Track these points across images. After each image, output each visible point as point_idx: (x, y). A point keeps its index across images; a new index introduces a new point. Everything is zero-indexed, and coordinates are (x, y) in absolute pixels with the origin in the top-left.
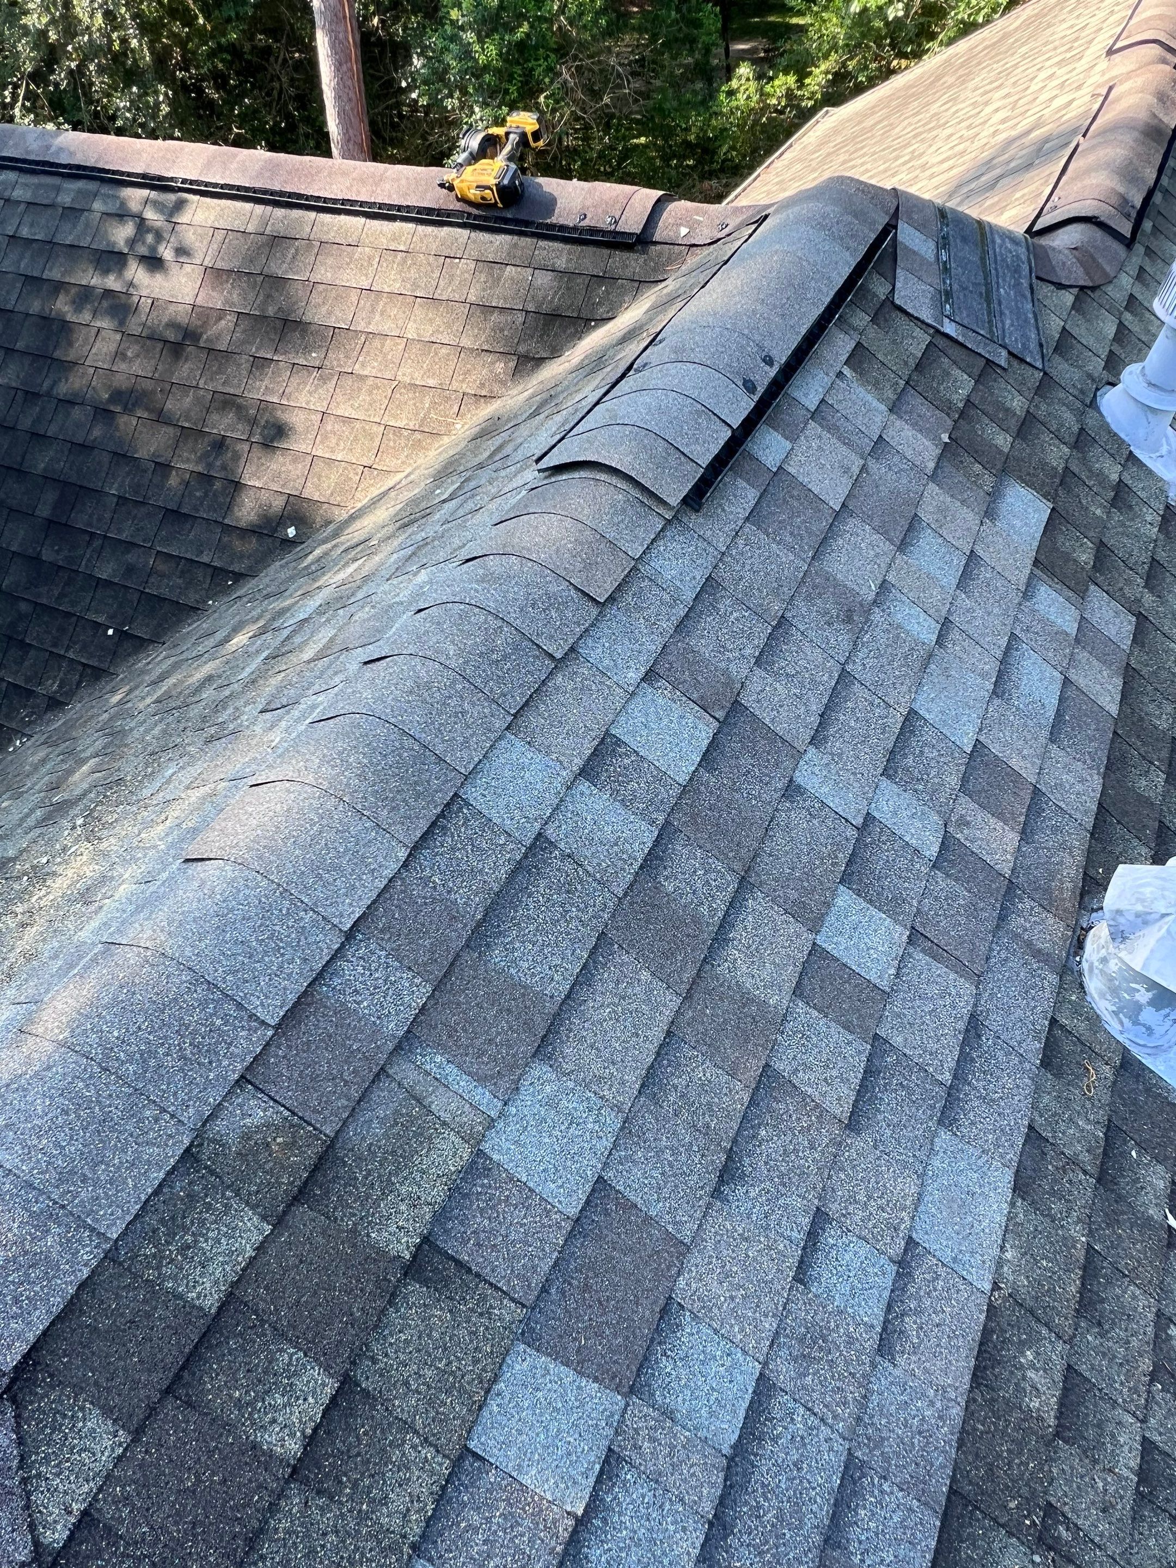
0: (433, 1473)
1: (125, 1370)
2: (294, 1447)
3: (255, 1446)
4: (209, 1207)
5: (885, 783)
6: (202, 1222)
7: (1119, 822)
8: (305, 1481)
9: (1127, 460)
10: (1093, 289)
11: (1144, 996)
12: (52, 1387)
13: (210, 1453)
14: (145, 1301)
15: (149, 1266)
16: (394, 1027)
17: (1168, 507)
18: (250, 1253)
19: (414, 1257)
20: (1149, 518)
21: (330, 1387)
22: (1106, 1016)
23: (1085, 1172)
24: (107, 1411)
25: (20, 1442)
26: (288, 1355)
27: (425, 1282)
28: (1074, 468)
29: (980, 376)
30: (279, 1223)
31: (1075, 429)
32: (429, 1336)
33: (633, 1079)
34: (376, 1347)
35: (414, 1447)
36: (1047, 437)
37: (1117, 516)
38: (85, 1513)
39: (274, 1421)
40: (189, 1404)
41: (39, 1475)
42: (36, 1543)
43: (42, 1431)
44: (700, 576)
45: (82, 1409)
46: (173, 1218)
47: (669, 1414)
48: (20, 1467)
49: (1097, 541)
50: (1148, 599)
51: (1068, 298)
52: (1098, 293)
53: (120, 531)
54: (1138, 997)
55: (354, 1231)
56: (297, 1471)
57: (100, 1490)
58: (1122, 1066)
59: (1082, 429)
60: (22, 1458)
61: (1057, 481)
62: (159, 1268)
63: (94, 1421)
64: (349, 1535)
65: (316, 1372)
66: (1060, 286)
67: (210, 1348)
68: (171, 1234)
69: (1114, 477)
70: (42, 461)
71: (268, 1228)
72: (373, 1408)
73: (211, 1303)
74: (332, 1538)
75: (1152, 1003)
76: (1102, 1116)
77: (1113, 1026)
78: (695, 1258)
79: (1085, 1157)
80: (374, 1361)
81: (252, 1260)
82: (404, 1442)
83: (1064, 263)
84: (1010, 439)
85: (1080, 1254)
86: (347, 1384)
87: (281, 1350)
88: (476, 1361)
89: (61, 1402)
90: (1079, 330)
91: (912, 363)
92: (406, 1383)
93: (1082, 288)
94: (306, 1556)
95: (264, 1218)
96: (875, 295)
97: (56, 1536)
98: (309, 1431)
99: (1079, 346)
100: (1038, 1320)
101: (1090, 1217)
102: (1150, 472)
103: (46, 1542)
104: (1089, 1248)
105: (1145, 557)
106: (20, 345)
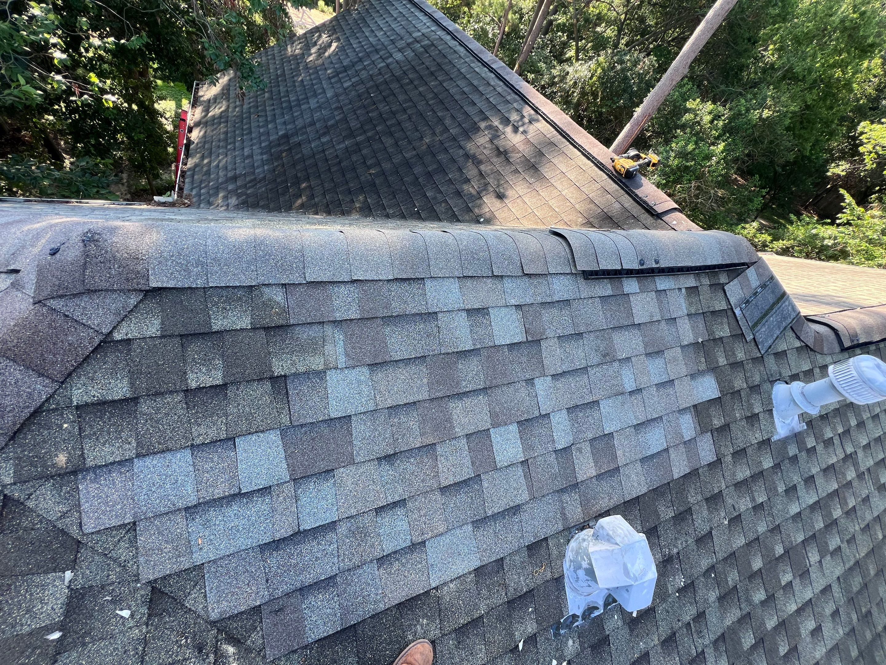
0: (218, 434)
1: (177, 319)
2: (194, 385)
3: (185, 373)
4: (241, 306)
5: (565, 412)
6: (236, 308)
7: (639, 510)
8: (186, 397)
9: (768, 410)
10: (811, 350)
11: (585, 565)
12: (157, 303)
13: (174, 362)
14: (201, 309)
15: (212, 302)
16: (338, 316)
17: (769, 439)
18: (238, 328)
19: (277, 377)
20: (757, 436)
21: (219, 382)
22: (567, 559)
23: (506, 594)
24: (162, 323)
25: (136, 306)
26: (218, 362)
27: (273, 387)
28: (742, 393)
29: (734, 335)
30: (254, 329)
31: (756, 383)
32: (258, 401)
33: (390, 402)
34: (242, 387)
35: (222, 422)
36: (742, 375)
37: (744, 423)
38: (129, 340)
39: (197, 373)
40: (182, 345)
41: (131, 319)
42: (111, 332)
43: (144, 310)
44: (566, 297)
45: (158, 316)
46: (230, 299)
47: (297, 499)
48: (129, 312)
49: (727, 423)
50: (729, 458)
51: (798, 344)
52: (812, 353)
53: (442, 187)
54: (583, 563)
55: (270, 353)
56: (186, 391)
57: (139, 339)
58: (556, 579)
59: (758, 386)
60: (132, 310)
61: (731, 391)
62: (213, 306)
63: (157, 322)
64: (181, 422)
65: (220, 374)
66: (798, 338)
67: (203, 338)
68: (225, 302)
69: (756, 411)
70: (441, 157)
71: (249, 327)
72: (224, 400)
73: (215, 328)
74: (176, 417)
75: (586, 570)
76: (532, 585)
77: (566, 565)
78: (353, 468)
79: (511, 589)
80: (237, 390)
81: (236, 330)
82: (221, 417)
83: (807, 333)
84: (725, 362)
85: (476, 616)
86: (224, 386)
87: (219, 360)
88: (262, 421)
89: (155, 309)
90: (792, 357)
91: (711, 309)
92: (239, 405)
93: (807, 346)
94: (165, 414)
95: (251, 323)
96: (719, 279)
97: (117, 336)
98: (201, 386)
99: (786, 361)
100: (439, 615)
101: (492, 609)
102: (773, 423)
103: (114, 335)
104: (481, 617)
105: (742, 445)
106: (463, 125)
